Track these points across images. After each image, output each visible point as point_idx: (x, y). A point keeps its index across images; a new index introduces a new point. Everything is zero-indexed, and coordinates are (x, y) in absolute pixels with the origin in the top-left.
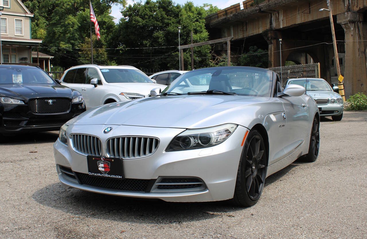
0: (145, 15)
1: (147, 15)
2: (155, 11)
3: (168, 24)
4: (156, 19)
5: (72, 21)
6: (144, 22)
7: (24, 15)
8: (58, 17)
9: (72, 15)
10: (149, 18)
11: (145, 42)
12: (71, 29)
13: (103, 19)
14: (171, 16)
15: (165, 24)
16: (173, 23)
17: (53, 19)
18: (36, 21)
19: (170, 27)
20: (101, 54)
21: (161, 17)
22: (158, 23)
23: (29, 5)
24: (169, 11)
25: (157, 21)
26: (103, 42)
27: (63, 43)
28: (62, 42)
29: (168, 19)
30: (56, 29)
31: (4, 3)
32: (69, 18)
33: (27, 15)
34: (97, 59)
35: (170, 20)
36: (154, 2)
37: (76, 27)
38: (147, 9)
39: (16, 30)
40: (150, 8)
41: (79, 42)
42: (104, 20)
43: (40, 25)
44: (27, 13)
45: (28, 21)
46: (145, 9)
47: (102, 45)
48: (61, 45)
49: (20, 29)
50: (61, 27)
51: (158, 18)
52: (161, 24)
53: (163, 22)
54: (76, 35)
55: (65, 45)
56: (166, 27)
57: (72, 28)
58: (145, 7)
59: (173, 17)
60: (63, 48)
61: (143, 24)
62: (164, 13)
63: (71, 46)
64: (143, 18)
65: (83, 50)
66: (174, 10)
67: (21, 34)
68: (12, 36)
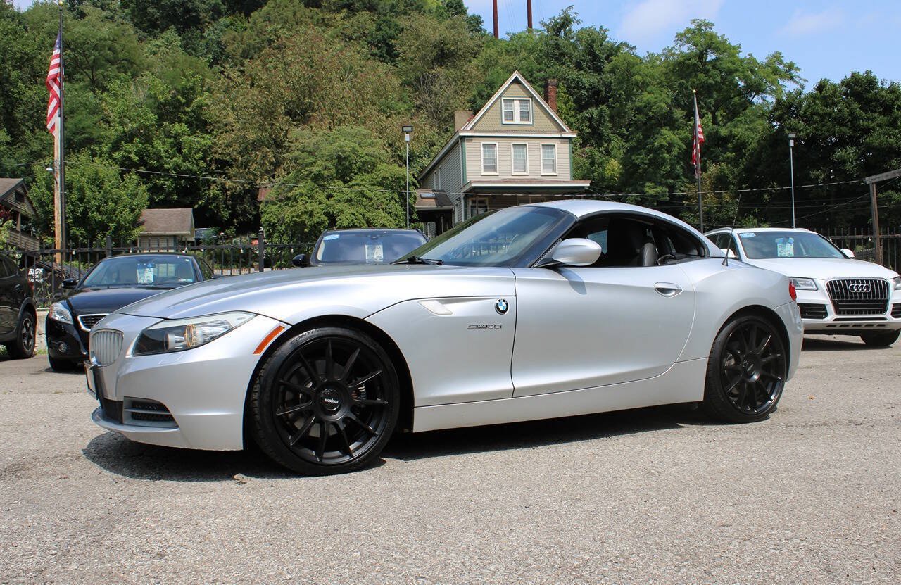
0: (812, 114)
1: (817, 114)
2: (835, 104)
3: (866, 131)
4: (839, 121)
5: (668, 139)
6: (810, 129)
7: (559, 136)
8: (640, 135)
9: (668, 128)
10: (822, 121)
11: (813, 174)
12: (667, 156)
13: (731, 131)
14: (875, 112)
15: (862, 130)
16: (879, 126)
17: (632, 139)
18: (606, 145)
19: (871, 135)
20: (727, 202)
21: (849, 115)
22: (843, 129)
23: (592, 116)
24: (871, 101)
25: (841, 124)
26: (730, 178)
27: (650, 184)
28: (648, 184)
29: (868, 119)
30: (638, 159)
31: (521, 117)
32: (662, 135)
33: (564, 136)
34: (718, 215)
35: (873, 120)
36: (834, 85)
37: (676, 151)
38: (817, 102)
39: (543, 165)
40: (825, 98)
41: (683, 182)
42: (733, 133)
43: (613, 153)
44: (564, 131)
45: (567, 147)
46: (814, 102)
47: (730, 183)
48: (647, 189)
49: (551, 163)
50: (647, 154)
51: (844, 119)
52: (848, 132)
53: (855, 128)
54: (678, 167)
55: (655, 189)
56: (862, 136)
57: (668, 153)
58: (812, 97)
59: (880, 113)
60: (651, 196)
61: (808, 135)
62: (856, 105)
63: (667, 190)
64: (807, 120)
65: (691, 197)
66: (883, 97)
67: (553, 171)
68: (536, 177)
